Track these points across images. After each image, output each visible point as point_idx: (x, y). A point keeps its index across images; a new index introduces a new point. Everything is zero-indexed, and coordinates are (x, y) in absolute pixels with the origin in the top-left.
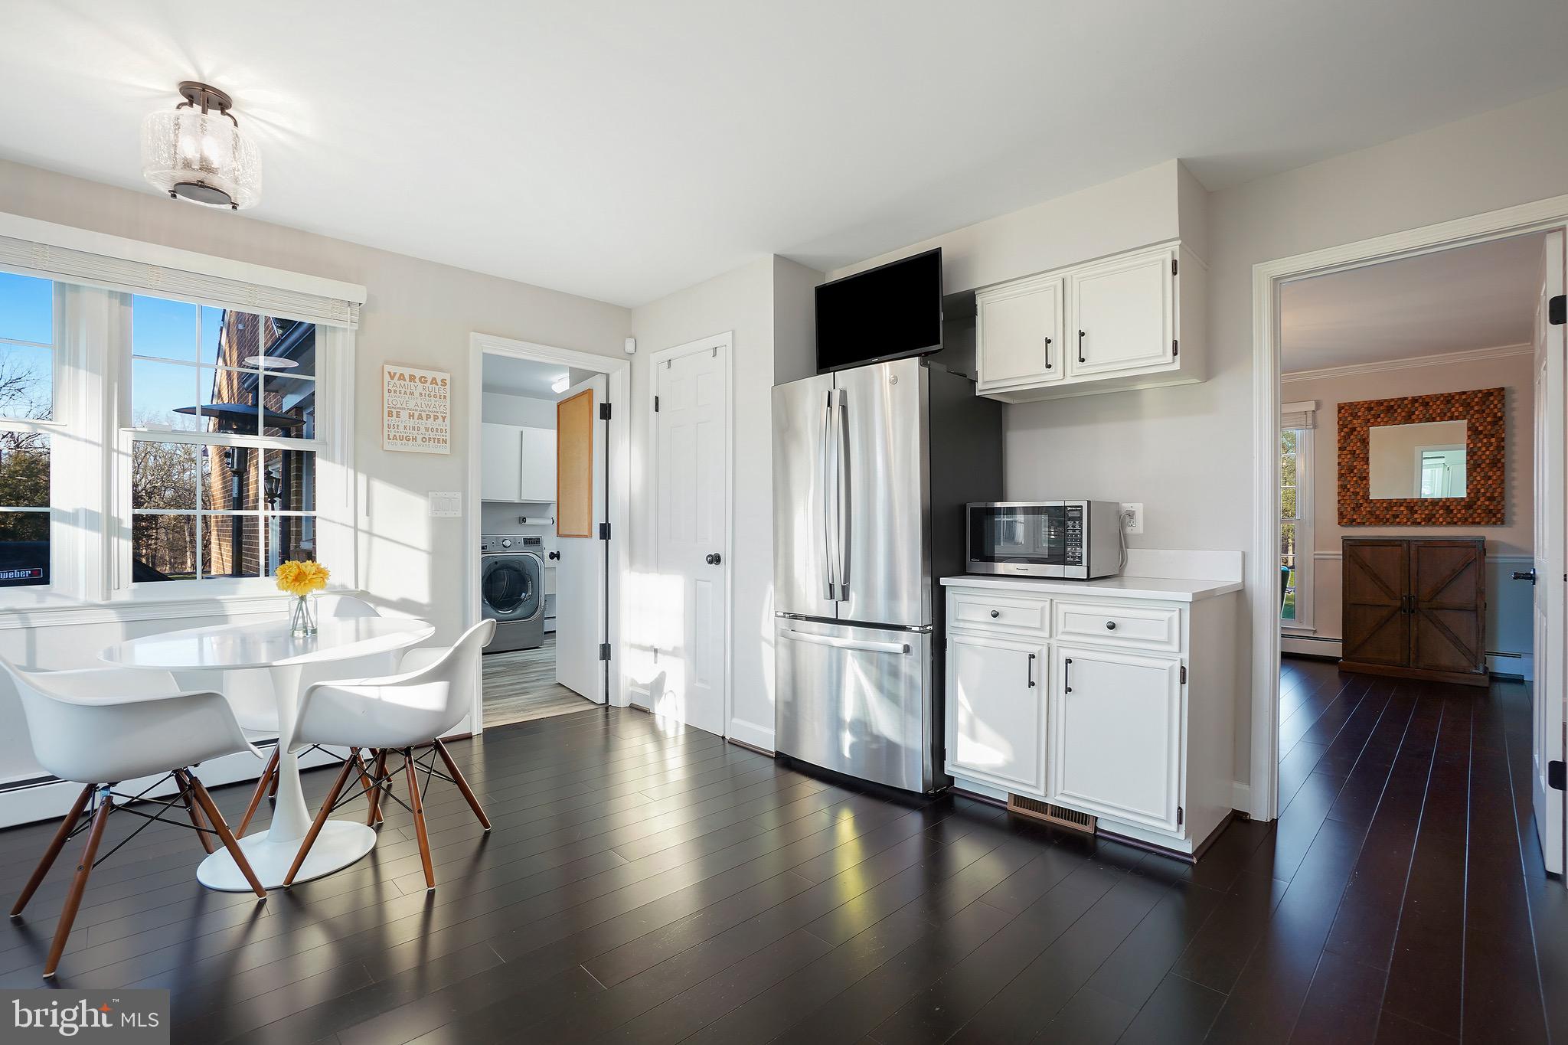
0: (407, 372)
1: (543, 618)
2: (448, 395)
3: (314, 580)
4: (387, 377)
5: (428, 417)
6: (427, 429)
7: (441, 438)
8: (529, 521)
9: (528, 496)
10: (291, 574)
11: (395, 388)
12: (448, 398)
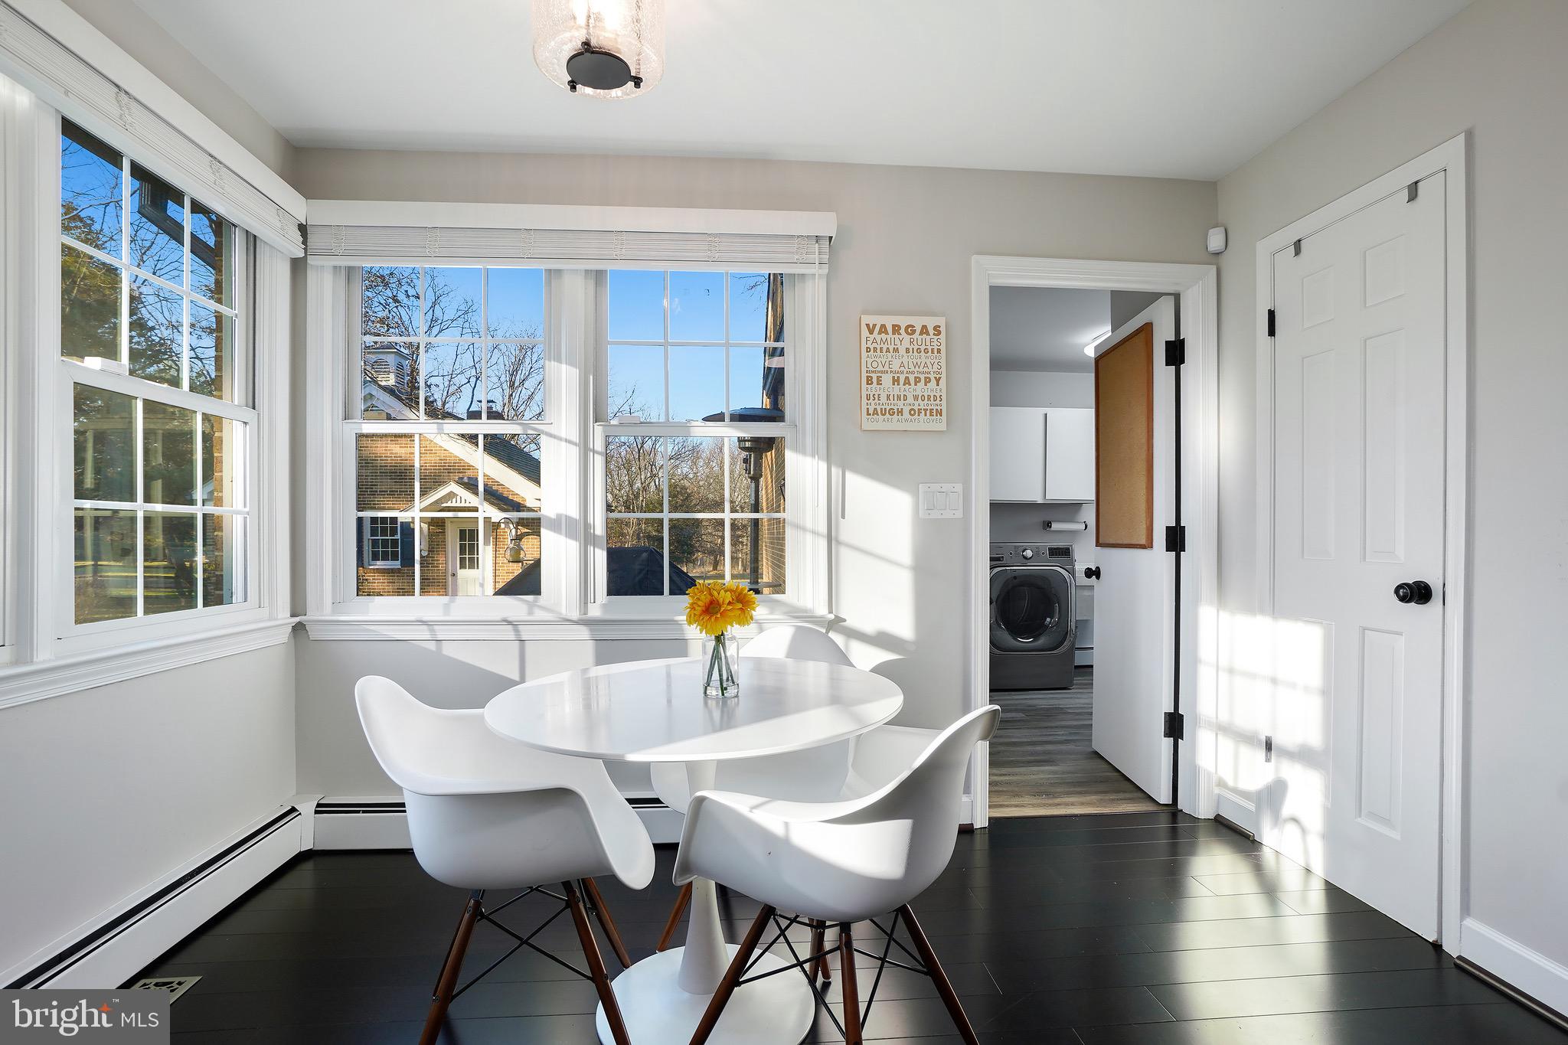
0: (889, 321)
1: (1073, 649)
2: (943, 348)
3: (730, 614)
4: (865, 332)
5: (917, 380)
6: (916, 398)
7: (935, 408)
8: (1055, 526)
9: (1058, 493)
10: (700, 603)
11: (875, 345)
12: (943, 351)
